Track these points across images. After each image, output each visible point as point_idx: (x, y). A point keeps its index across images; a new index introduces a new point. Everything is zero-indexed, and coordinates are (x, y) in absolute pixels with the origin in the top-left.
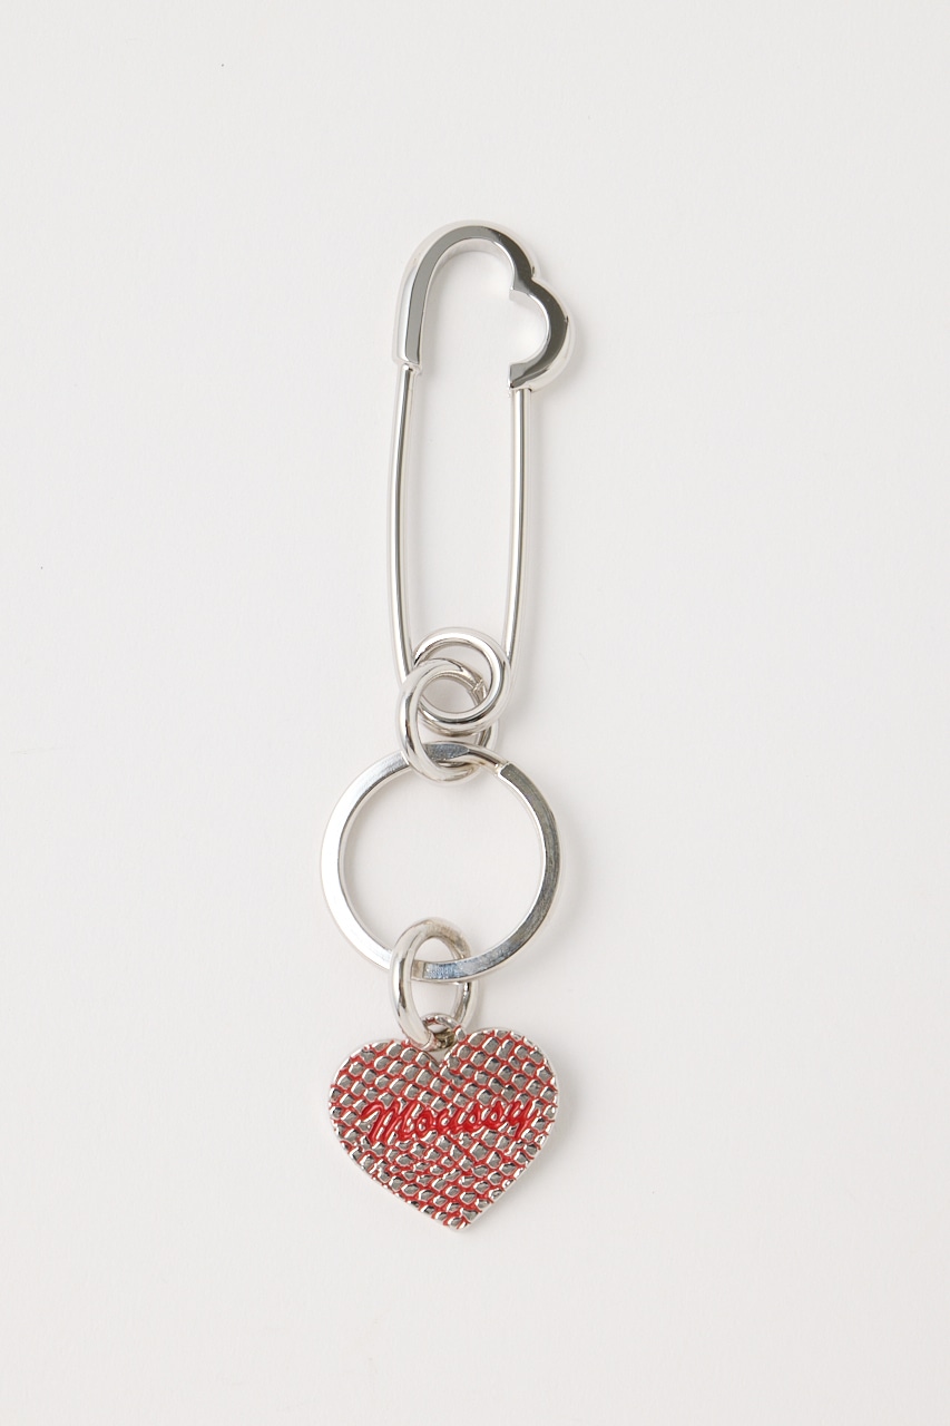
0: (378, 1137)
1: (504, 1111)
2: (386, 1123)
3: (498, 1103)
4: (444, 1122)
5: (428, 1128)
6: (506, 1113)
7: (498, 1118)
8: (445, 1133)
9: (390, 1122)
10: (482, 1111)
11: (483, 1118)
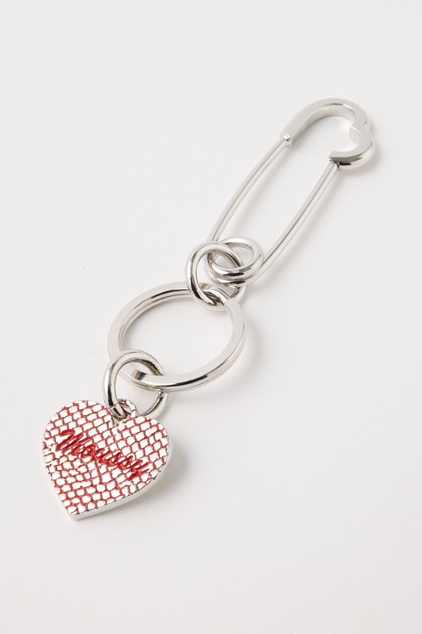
0: (62, 448)
1: (132, 462)
2: (70, 443)
3: (131, 457)
4: (99, 455)
5: (88, 455)
6: (132, 464)
7: (127, 465)
8: (96, 461)
9: (73, 443)
10: (121, 457)
11: (120, 461)
